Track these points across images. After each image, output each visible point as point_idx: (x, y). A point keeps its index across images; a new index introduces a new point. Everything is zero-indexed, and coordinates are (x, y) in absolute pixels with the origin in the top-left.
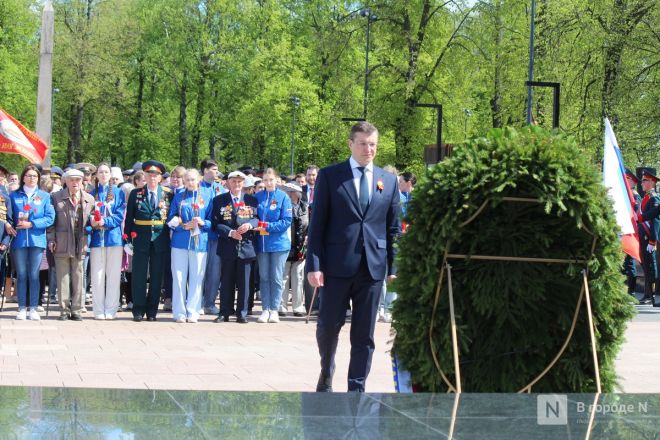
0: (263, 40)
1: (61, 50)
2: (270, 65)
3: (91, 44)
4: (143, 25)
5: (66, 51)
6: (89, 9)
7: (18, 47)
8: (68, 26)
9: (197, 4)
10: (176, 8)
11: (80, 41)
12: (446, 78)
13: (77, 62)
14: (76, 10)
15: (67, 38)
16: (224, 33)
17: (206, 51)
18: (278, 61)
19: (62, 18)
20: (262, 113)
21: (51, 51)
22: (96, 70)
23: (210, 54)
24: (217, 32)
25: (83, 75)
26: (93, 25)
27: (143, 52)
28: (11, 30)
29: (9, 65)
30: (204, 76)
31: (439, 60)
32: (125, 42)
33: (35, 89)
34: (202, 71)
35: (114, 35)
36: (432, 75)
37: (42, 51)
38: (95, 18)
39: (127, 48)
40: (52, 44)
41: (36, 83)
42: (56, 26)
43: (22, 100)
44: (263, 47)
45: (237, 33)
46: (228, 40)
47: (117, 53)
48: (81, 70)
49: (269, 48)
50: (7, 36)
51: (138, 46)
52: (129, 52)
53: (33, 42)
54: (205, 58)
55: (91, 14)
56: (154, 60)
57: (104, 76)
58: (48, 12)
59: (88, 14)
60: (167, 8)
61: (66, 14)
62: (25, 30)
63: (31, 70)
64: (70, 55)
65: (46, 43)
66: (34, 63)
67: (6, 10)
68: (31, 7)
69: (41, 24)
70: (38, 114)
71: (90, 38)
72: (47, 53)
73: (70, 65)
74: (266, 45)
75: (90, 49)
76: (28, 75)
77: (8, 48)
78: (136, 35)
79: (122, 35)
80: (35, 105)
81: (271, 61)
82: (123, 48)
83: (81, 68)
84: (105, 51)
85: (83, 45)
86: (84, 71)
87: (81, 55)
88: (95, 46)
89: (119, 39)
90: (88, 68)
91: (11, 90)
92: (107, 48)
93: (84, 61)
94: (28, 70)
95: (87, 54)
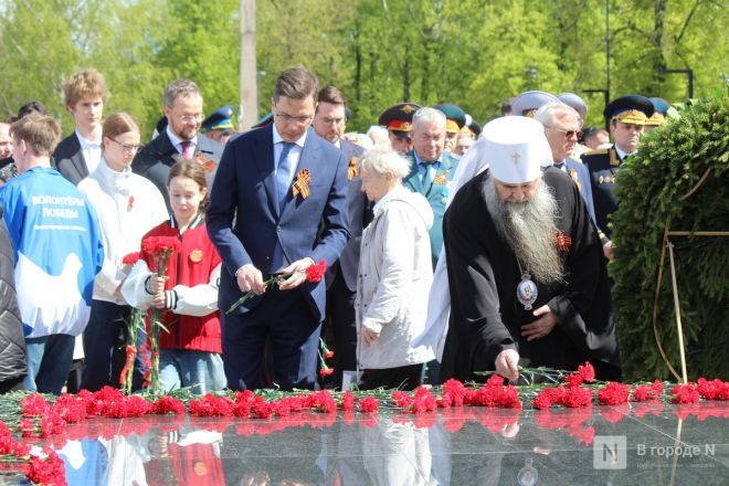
0: (492, 7)
1: (264, 28)
2: (502, 34)
3: (300, 20)
5: (272, 30)
7: (217, 26)
11: (287, 17)
12: (697, 40)
13: (284, 40)
15: (270, 15)
17: (429, 22)
18: (511, 29)
20: (495, 89)
21: (254, 29)
22: (307, 49)
23: (433, 25)
25: (291, 56)
27: (358, 25)
28: (208, 8)
29: (209, 47)
30: (428, 49)
31: (688, 20)
32: (338, 16)
33: (239, 73)
34: (425, 44)
35: (324, 8)
36: (681, 37)
37: (243, 30)
39: (340, 22)
40: (253, 21)
41: (238, 66)
43: (224, 86)
44: (491, 15)
46: (452, 8)
47: (329, 28)
48: (289, 50)
49: (500, 15)
50: (204, 16)
51: (353, 20)
52: (342, 27)
54: (428, 30)
57: (315, 55)
62: (224, 8)
63: (234, 52)
64: (276, 33)
65: (247, 21)
66: (236, 43)
70: (243, 101)
71: (297, 13)
72: (248, 32)
73: (277, 45)
74: (495, 11)
75: (298, 26)
76: (230, 58)
77: (207, 28)
78: (350, 8)
79: (333, 9)
80: (238, 91)
81: (502, 30)
82: (334, 22)
83: (289, 47)
84: (315, 27)
85: (290, 22)
86: (292, 51)
87: (288, 32)
88: (303, 21)
89: (330, 13)
90: (297, 47)
91: (213, 75)
92: (318, 23)
93: (292, 39)
94: (229, 53)
95: (295, 31)
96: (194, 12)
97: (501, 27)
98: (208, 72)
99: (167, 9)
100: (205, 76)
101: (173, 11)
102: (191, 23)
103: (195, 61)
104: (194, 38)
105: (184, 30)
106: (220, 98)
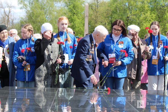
0: (143, 12)
1: (90, 15)
2: (145, 19)
3: (98, 14)
4: (112, 9)
5: (92, 16)
6: (98, 5)
7: (79, 15)
8: (92, 9)
9: (126, 3)
10: (120, 4)
11: (95, 13)
13: (95, 19)
14: (94, 5)
15: (92, 13)
16: (133, 11)
17: (128, 16)
18: (147, 18)
19: (91, 7)
20: (143, 31)
21: (88, 16)
22: (100, 21)
24: (131, 11)
25: (96, 22)
26: (99, 9)
28: (77, 11)
29: (77, 19)
32: (107, 13)
33: (84, 26)
34: (127, 21)
35: (104, 12)
37: (85, 16)
38: (99, 7)
39: (108, 15)
40: (88, 14)
41: (84, 24)
42: (89, 9)
43: (81, 29)
44: (143, 14)
45: (136, 11)
46: (134, 13)
47: (105, 16)
49: (145, 15)
50: (76, 12)
51: (111, 14)
52: (108, 16)
53: (83, 14)
54: (128, 17)
55: (98, 6)
56: (115, 18)
57: (102, 22)
58: (87, 6)
59: (97, 6)
60: (118, 4)
61: (92, 6)
62: (81, 11)
63: (83, 21)
64: (93, 17)
65: (86, 14)
66: (83, 19)
67: (76, 5)
68: (82, 5)
69: (85, 9)
70: (85, 32)
71: (98, 12)
72: (87, 16)
73: (93, 20)
74: (144, 14)
75: (98, 15)
76: (82, 22)
77: (76, 15)
78: (110, 12)
79: (106, 12)
80: (84, 30)
81: (145, 18)
82: (107, 15)
83: (96, 20)
84: (102, 16)
85: (96, 14)
86: (97, 21)
87: (96, 17)
88: (99, 14)
89: (106, 13)
90: (98, 20)
91: (78, 26)
92: (103, 15)
93: (97, 18)
94: (82, 21)
95: (97, 17)
96: (74, 11)
97: (145, 17)
98: (76, 25)
99: (67, 11)
100: (76, 26)
101: (69, 11)
102: (73, 14)
103: (74, 23)
104: (73, 17)
105: (71, 15)
106: (79, 31)
